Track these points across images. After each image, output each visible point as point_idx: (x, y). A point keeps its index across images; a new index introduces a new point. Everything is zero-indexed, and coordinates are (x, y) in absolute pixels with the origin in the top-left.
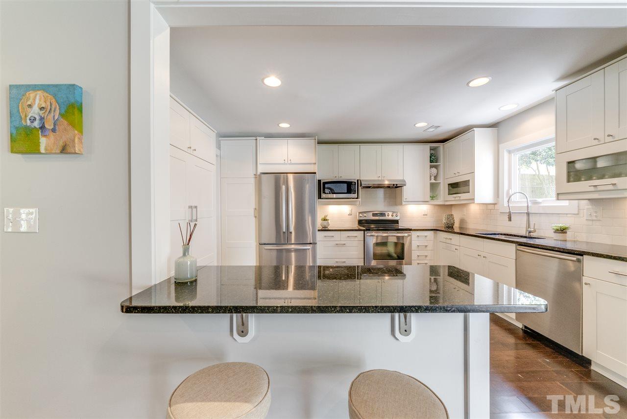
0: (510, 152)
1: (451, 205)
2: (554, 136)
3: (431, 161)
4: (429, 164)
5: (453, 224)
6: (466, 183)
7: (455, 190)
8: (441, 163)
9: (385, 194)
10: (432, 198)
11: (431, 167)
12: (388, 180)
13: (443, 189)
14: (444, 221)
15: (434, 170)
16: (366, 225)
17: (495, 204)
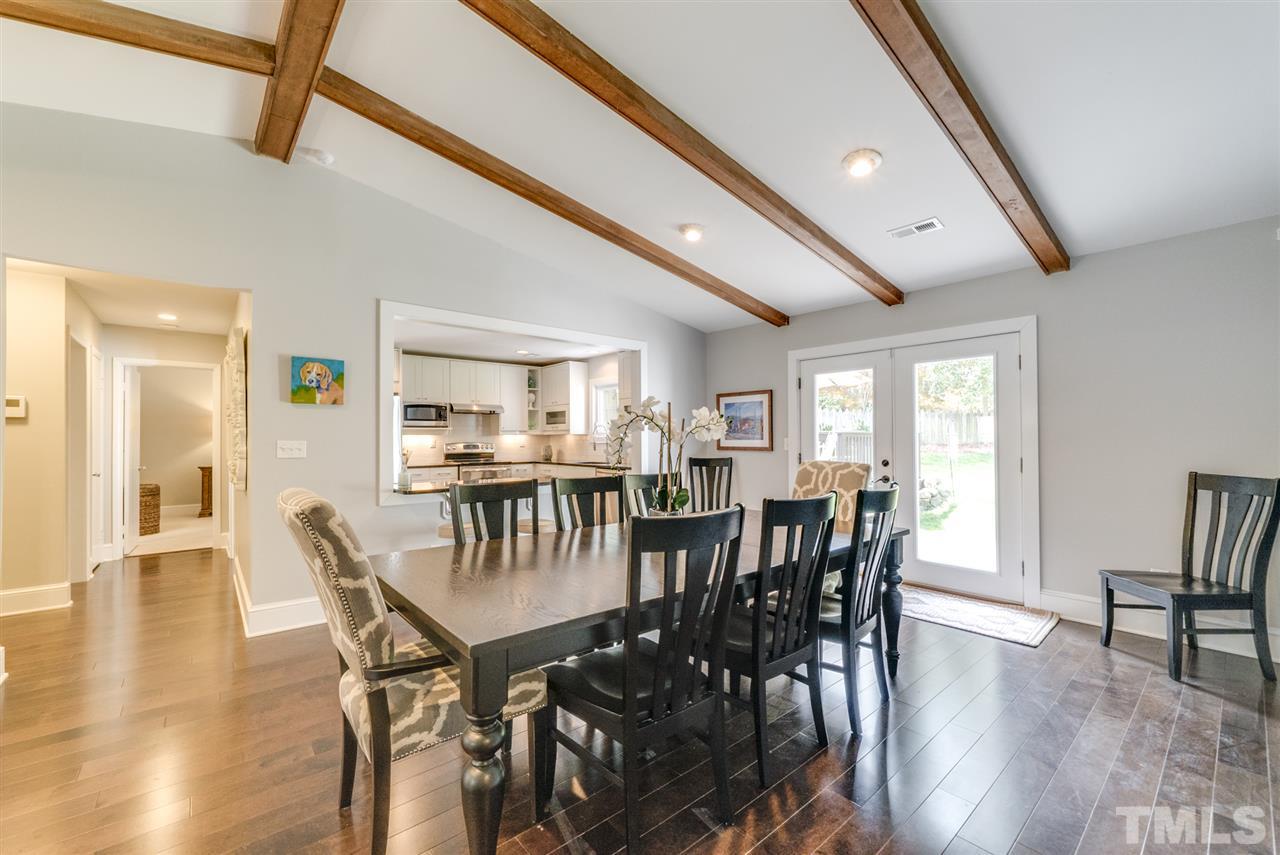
0: (596, 387)
1: (549, 436)
2: (617, 382)
3: (530, 386)
4: (527, 389)
5: (551, 457)
6: (563, 414)
7: (553, 420)
8: (539, 389)
9: (477, 420)
10: (531, 427)
11: (530, 392)
12: (479, 405)
13: (542, 418)
14: (542, 454)
15: (532, 395)
16: (455, 458)
17: (586, 435)
